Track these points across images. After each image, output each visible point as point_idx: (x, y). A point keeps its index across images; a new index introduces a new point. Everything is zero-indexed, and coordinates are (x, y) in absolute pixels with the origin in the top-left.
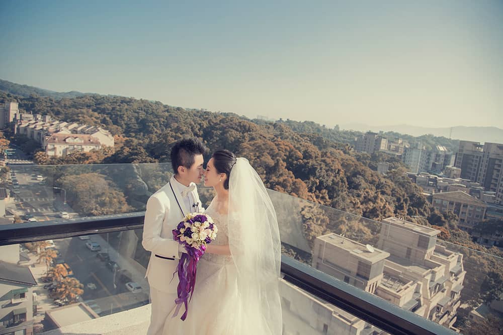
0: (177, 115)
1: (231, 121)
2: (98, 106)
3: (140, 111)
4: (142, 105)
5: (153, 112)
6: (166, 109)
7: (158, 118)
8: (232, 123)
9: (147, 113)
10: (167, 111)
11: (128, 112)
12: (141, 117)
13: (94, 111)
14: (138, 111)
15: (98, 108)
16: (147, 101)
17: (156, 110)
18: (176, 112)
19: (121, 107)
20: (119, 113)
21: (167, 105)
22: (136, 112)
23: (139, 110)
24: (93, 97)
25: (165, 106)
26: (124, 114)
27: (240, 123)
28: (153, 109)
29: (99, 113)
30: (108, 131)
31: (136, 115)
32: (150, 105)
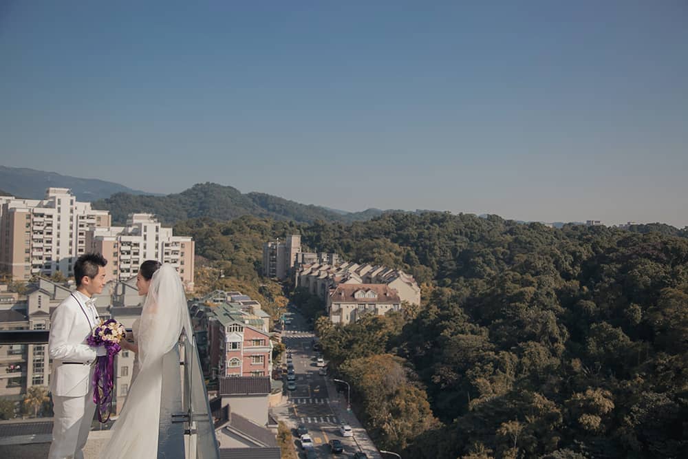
0: (529, 239)
1: (644, 241)
2: (399, 232)
3: (459, 236)
4: (462, 225)
5: (483, 237)
6: (508, 228)
7: (493, 247)
8: (645, 245)
9: (471, 239)
10: (511, 232)
11: (442, 240)
12: (460, 247)
13: (394, 241)
14: (454, 236)
15: (400, 236)
16: (471, 216)
17: (489, 232)
18: (529, 233)
19: (431, 231)
20: (428, 242)
21: (511, 221)
22: (452, 239)
23: (456, 234)
24: (393, 217)
25: (508, 223)
26: (434, 244)
27: (665, 243)
28: (483, 231)
29: (401, 245)
30: (412, 276)
31: (453, 244)
32: (476, 224)
